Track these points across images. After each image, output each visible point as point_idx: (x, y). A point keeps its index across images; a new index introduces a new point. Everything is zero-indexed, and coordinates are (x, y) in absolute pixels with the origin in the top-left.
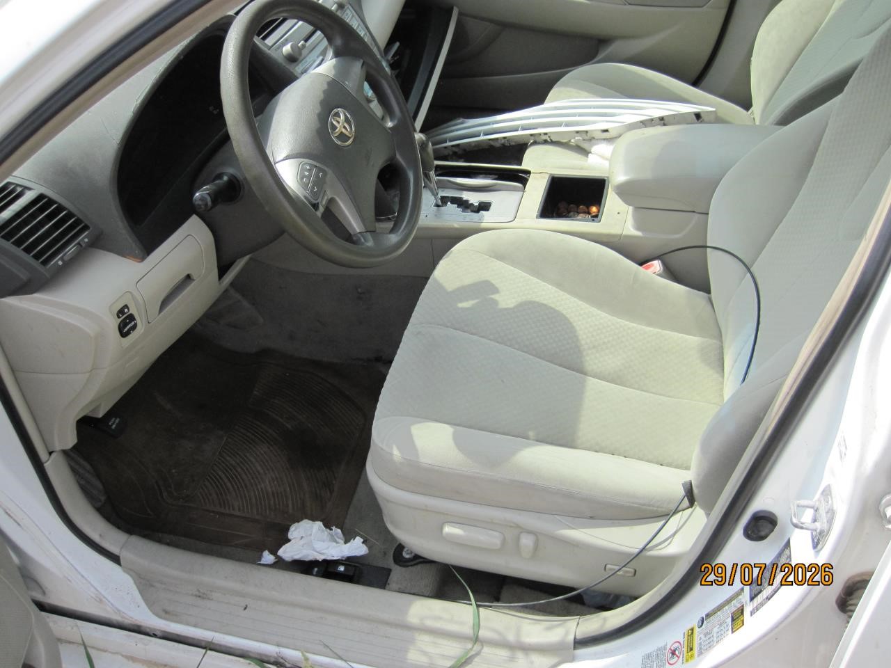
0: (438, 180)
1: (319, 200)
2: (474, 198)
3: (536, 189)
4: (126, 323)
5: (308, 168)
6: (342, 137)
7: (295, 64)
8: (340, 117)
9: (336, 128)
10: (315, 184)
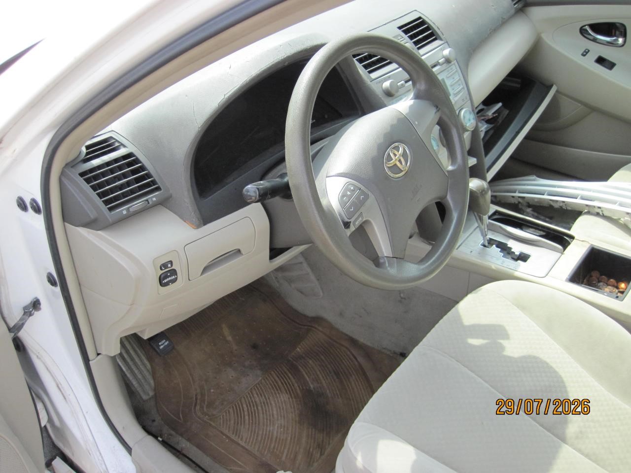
0: (490, 223)
1: (352, 220)
2: (517, 248)
3: (575, 254)
4: (167, 276)
5: (352, 188)
6: (395, 169)
7: (390, 98)
8: (398, 151)
9: (392, 159)
10: (353, 204)
